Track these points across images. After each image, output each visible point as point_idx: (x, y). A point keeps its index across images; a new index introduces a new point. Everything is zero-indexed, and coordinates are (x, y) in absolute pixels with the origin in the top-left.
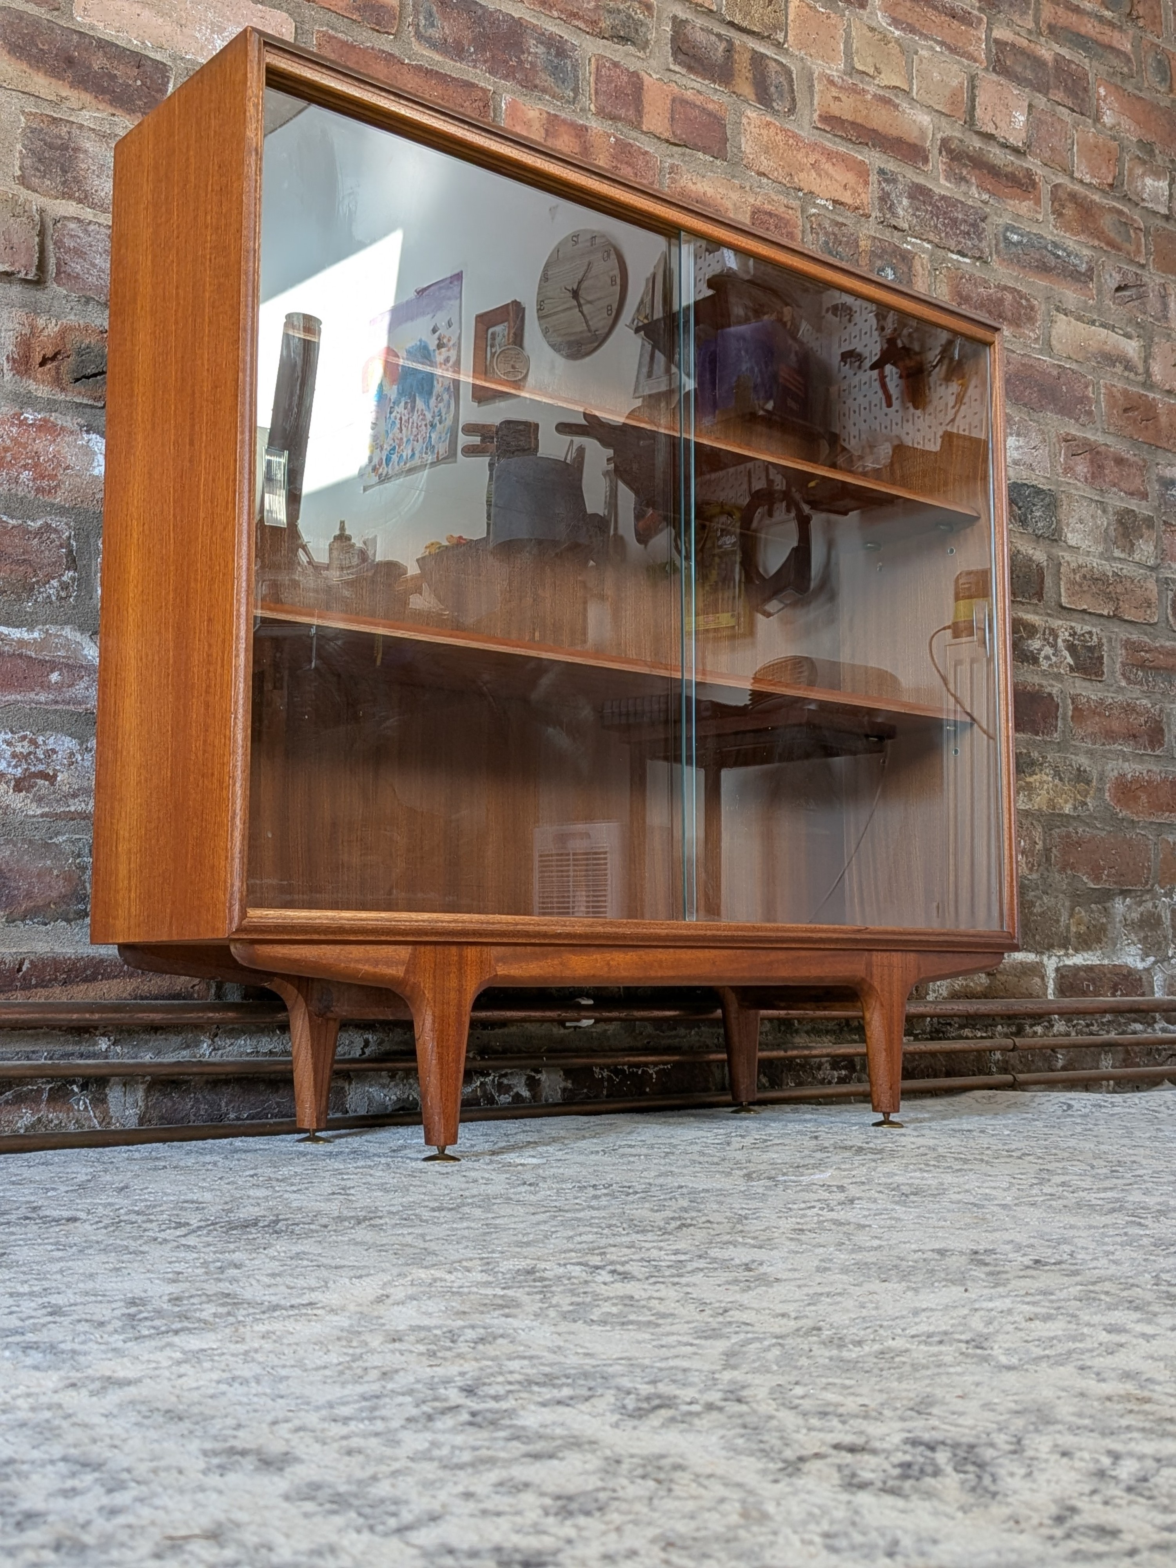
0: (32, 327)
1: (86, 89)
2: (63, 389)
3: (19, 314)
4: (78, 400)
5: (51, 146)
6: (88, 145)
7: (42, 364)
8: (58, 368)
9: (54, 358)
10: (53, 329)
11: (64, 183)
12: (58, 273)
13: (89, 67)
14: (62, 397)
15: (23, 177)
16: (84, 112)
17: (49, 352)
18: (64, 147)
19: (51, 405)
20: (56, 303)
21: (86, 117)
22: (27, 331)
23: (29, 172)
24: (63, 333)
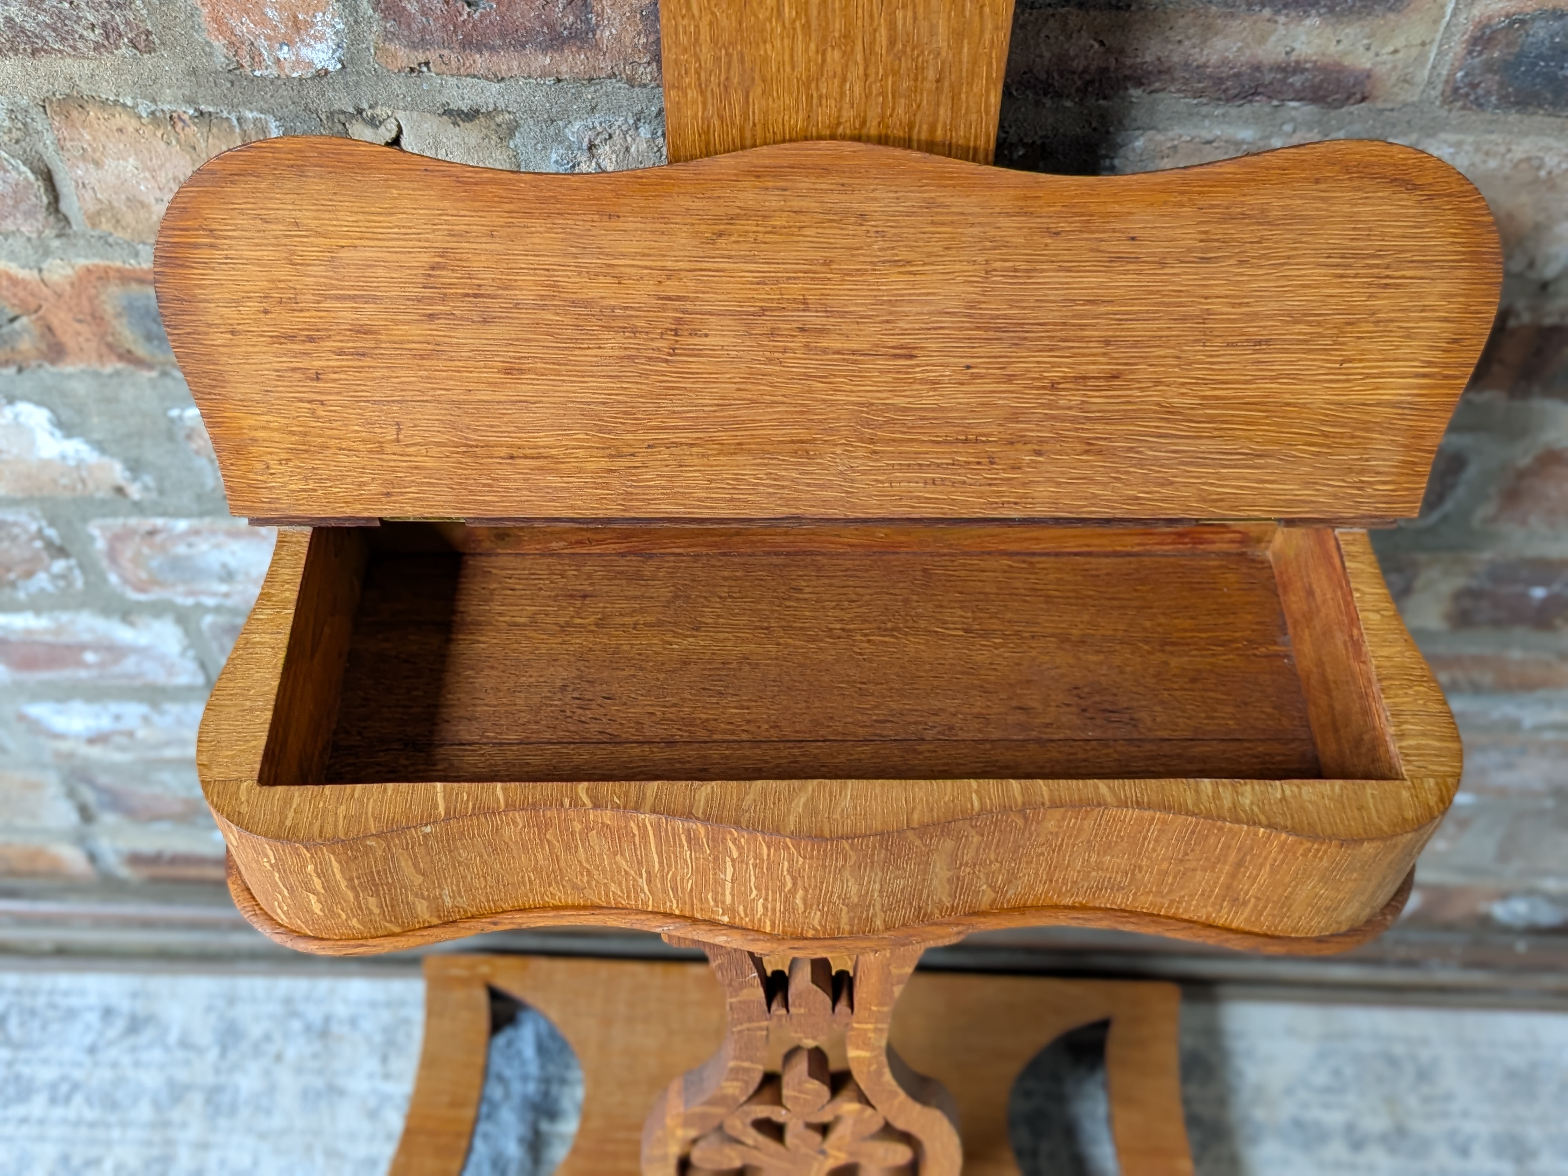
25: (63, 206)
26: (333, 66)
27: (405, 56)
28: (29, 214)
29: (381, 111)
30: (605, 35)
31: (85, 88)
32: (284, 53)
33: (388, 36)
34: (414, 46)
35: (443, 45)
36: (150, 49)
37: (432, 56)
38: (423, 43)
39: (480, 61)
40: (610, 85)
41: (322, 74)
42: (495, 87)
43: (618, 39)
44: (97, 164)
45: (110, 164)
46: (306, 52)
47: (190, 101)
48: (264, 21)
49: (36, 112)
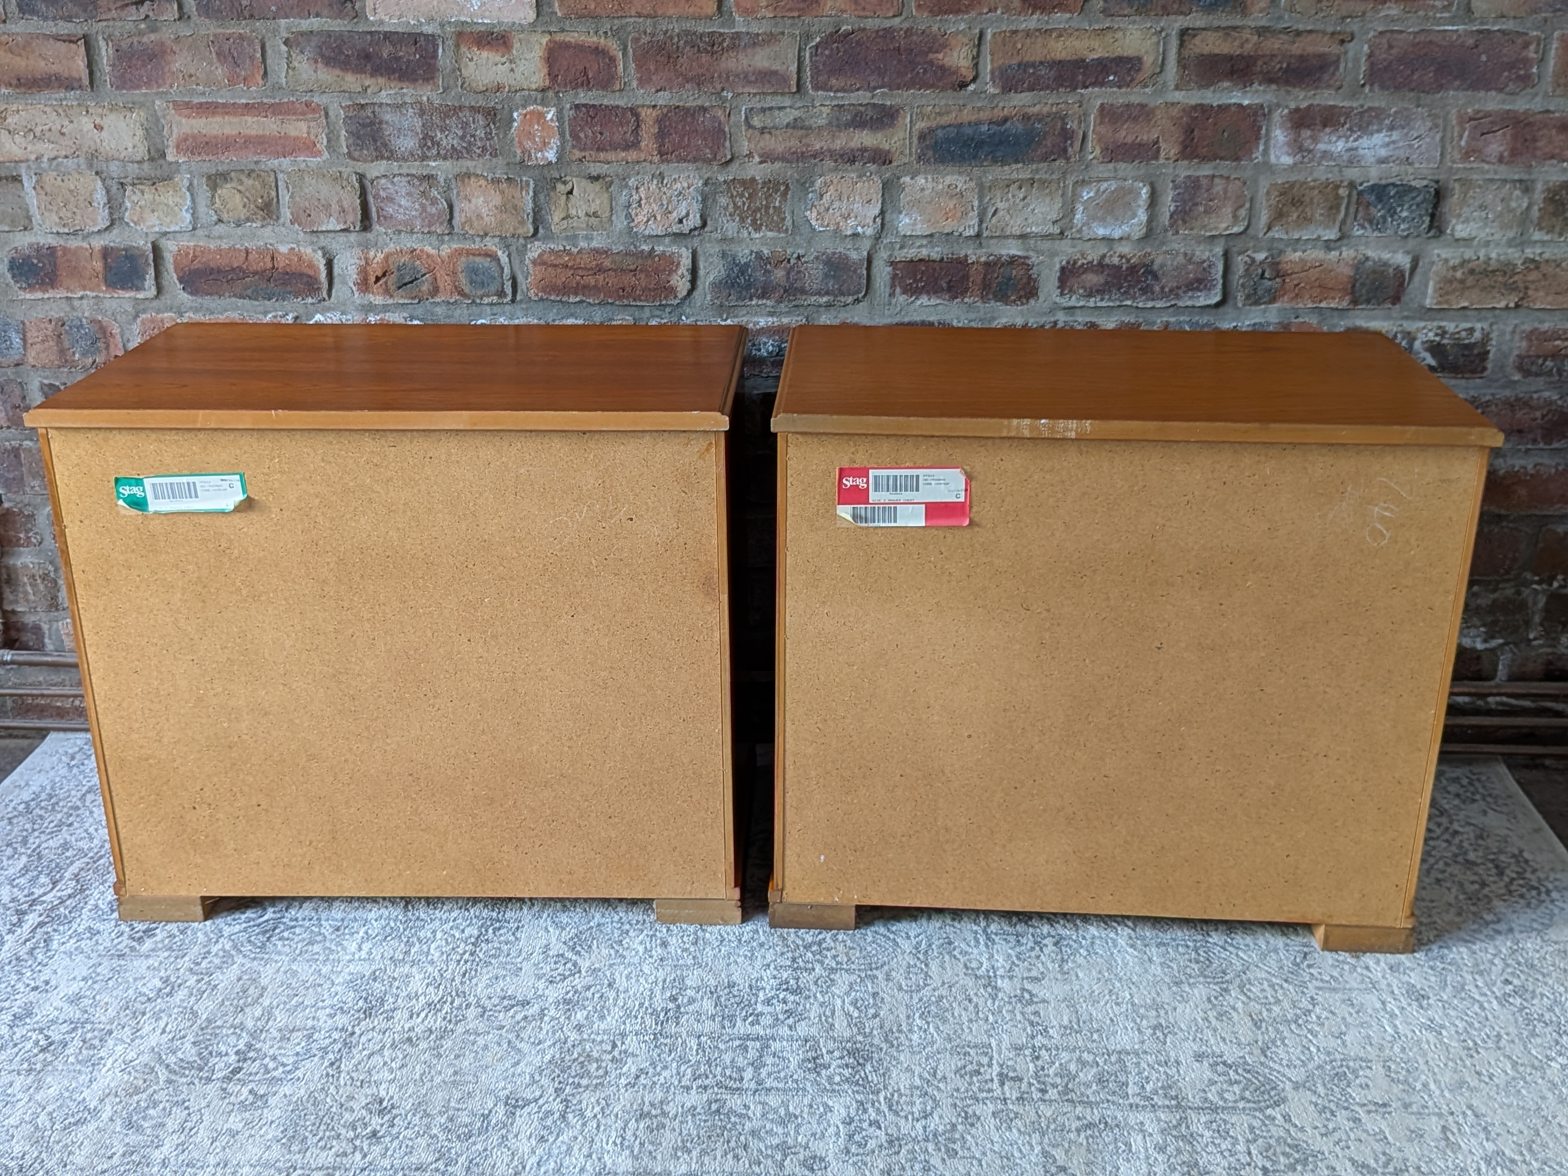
0: (366, 259)
1: (382, 75)
2: (391, 296)
3: (357, 251)
4: (401, 301)
5: (364, 126)
6: (388, 117)
7: (376, 282)
8: (386, 283)
9: (384, 275)
10: (380, 256)
11: (376, 150)
12: (379, 218)
13: (381, 58)
14: (391, 301)
15: (349, 153)
16: (383, 92)
17: (380, 274)
18: (372, 123)
19: (385, 308)
20: (380, 239)
21: (384, 97)
22: (363, 263)
23: (352, 148)
24: (386, 258)
25: (454, 222)
26: (554, 160)
27: (578, 154)
28: (441, 224)
29: (568, 178)
30: (643, 144)
31: (472, 170)
32: (539, 155)
33: (573, 147)
34: (581, 150)
35: (591, 149)
36: (496, 156)
37: (587, 154)
38: (583, 150)
39: (602, 155)
40: (644, 164)
41: (550, 163)
42: (606, 166)
43: (647, 145)
44: (470, 201)
45: (473, 200)
46: (546, 154)
47: (506, 174)
48: (534, 142)
49: (453, 181)
